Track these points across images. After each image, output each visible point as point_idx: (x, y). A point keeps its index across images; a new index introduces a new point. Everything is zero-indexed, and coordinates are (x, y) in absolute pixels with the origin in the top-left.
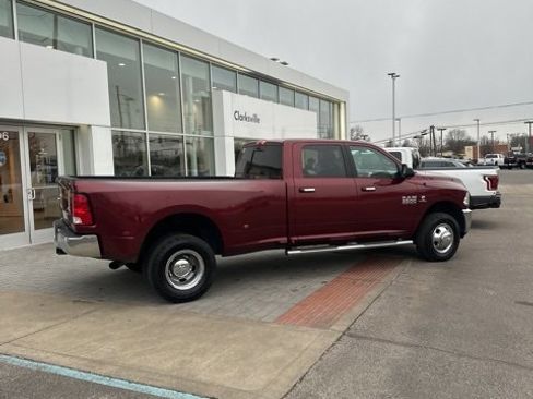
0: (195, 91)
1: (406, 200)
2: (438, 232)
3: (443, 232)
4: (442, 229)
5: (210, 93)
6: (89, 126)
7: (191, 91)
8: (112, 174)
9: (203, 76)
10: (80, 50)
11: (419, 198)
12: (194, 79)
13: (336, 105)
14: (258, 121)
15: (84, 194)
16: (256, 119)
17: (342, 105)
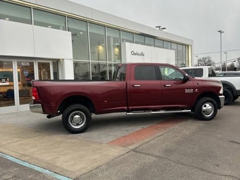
0: (114, 43)
1: (187, 91)
2: (205, 106)
3: (208, 107)
4: (207, 105)
5: (120, 43)
6: (63, 59)
7: (112, 43)
8: (73, 79)
9: (118, 36)
10: (62, 28)
11: (194, 90)
12: (113, 37)
13: (187, 47)
14: (143, 55)
15: (36, 87)
16: (142, 54)
17: (190, 47)
